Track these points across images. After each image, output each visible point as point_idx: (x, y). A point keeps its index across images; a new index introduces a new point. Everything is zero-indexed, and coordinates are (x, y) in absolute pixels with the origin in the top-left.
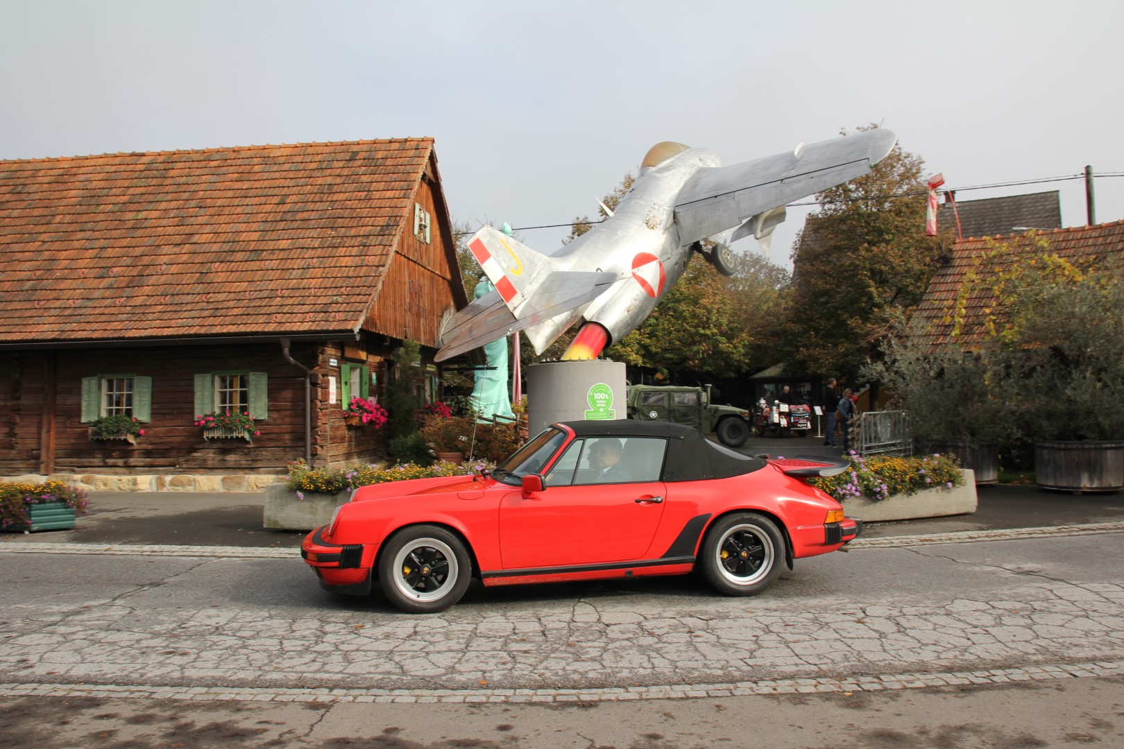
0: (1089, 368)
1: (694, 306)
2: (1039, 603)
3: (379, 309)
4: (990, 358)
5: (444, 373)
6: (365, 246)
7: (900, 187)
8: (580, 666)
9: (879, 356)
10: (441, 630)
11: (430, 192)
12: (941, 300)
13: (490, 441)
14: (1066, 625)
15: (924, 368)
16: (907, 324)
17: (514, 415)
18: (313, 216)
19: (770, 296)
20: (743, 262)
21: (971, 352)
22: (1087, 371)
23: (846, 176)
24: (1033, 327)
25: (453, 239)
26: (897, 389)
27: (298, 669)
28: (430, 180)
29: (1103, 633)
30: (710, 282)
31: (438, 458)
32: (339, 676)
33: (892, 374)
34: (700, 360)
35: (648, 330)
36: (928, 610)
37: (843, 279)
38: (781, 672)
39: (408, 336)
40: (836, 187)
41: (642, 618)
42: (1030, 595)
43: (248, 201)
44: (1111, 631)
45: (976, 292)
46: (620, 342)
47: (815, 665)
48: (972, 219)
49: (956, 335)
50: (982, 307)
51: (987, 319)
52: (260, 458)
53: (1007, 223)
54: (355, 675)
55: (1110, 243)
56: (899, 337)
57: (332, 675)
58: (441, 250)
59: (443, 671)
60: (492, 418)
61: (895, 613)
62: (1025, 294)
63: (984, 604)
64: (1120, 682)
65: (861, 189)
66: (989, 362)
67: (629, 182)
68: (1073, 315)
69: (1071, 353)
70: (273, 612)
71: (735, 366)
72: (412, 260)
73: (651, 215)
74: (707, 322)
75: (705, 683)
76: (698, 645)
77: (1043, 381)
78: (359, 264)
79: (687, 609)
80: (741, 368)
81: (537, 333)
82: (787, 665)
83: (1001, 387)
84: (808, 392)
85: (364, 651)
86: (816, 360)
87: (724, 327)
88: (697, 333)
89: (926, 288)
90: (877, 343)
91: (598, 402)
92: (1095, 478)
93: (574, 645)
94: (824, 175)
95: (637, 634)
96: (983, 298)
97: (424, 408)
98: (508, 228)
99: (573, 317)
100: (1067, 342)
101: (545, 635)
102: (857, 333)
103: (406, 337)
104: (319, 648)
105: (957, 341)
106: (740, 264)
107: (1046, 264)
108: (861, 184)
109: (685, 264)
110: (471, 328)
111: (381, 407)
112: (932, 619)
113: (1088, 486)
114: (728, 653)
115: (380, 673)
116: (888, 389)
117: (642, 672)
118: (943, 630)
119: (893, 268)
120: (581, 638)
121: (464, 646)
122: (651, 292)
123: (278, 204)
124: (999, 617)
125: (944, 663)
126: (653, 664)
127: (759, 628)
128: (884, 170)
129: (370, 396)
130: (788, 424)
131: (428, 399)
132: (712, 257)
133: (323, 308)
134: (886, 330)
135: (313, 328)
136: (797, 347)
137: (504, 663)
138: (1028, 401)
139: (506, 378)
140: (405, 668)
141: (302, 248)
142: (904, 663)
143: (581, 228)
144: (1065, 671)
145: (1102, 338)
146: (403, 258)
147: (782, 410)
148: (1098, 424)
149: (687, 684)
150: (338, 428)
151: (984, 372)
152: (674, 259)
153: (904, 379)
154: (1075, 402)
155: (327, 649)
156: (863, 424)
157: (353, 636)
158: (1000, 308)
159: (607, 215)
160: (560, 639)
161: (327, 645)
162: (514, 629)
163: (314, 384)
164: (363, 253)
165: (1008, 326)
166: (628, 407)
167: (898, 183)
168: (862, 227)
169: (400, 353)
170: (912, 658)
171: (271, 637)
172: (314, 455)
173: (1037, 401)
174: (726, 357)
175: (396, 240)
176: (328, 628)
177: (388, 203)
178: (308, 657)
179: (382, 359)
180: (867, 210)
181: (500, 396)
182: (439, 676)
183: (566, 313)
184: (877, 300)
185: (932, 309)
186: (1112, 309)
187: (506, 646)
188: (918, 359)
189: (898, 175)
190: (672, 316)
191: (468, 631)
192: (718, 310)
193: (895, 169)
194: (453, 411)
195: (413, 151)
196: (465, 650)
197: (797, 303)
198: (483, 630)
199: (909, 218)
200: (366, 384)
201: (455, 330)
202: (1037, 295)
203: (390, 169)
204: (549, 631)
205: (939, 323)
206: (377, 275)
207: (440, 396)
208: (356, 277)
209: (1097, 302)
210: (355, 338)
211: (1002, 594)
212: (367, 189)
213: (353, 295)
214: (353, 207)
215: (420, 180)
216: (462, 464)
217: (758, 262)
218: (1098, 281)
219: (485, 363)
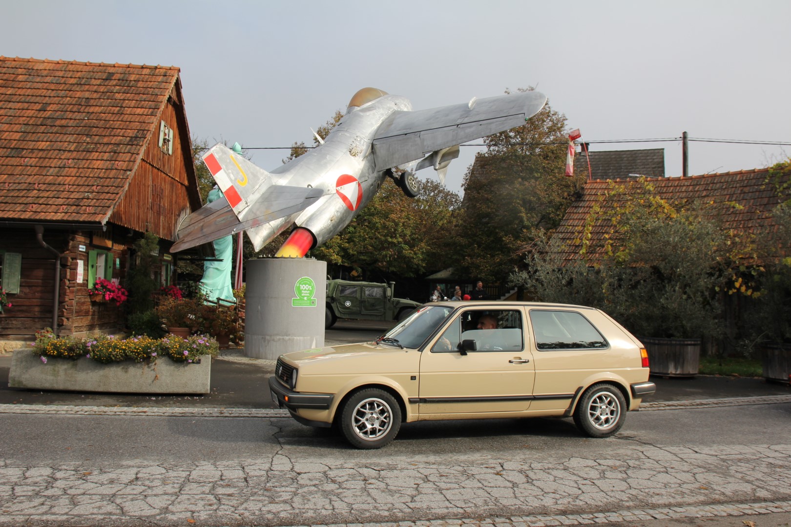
0: (678, 284)
1: (385, 219)
2: (633, 461)
3: (125, 206)
4: (607, 272)
5: (178, 262)
6: (115, 152)
7: (548, 137)
8: (274, 508)
9: (524, 267)
10: (159, 476)
11: (174, 113)
12: (573, 226)
13: (213, 320)
15: (558, 277)
16: (548, 243)
17: (235, 299)
18: (71, 123)
19: (445, 215)
20: (425, 188)
21: (593, 267)
22: (676, 286)
23: (507, 126)
24: (639, 250)
25: (192, 152)
26: (537, 292)
27: (26, 512)
28: (174, 102)
29: (677, 485)
30: (398, 201)
31: (168, 332)
32: (64, 517)
33: (534, 281)
34: (387, 262)
35: (347, 236)
36: (550, 466)
37: (501, 205)
38: (435, 513)
39: (149, 230)
40: (500, 133)
41: (327, 468)
42: (626, 455)
43: (11, 105)
44: (683, 484)
45: (600, 221)
46: (325, 244)
47: (461, 508)
48: (601, 166)
49: (583, 253)
50: (603, 233)
51: (607, 242)
52: (10, 326)
53: (625, 170)
54: (79, 516)
55: (698, 191)
56: (541, 253)
57: (57, 516)
58: (181, 161)
59: (158, 511)
60: (216, 301)
61: (526, 467)
62: (635, 225)
63: (592, 461)
64: (686, 523)
65: (518, 137)
66: (606, 275)
67: (339, 117)
68: (668, 243)
69: (666, 272)
70: (8, 462)
71: (415, 268)
72: (156, 168)
73: (354, 145)
74: (394, 233)
75: (374, 522)
76: (370, 491)
77: (644, 292)
78: (110, 167)
79: (364, 461)
80: (419, 270)
81: (257, 234)
82: (440, 508)
83: (614, 295)
84: (470, 291)
85: (89, 495)
86: (477, 267)
87: (408, 237)
88: (386, 241)
89: (563, 216)
90: (524, 256)
91: (303, 291)
92: (679, 367)
93: (270, 490)
94: (491, 123)
95: (322, 481)
96: (605, 226)
97: (159, 290)
98: (238, 147)
99: (286, 222)
100: (664, 263)
101: (246, 481)
102: (510, 247)
103: (147, 231)
104: (49, 492)
105: (584, 258)
106: (423, 188)
107: (651, 203)
108: (519, 132)
109: (379, 186)
110: (202, 226)
111: (122, 288)
112: (553, 473)
113: (674, 372)
114: (395, 497)
115: (102, 514)
116: (531, 292)
117: (324, 512)
118: (561, 482)
119: (539, 199)
120: (276, 484)
121: (177, 490)
122: (350, 206)
123: (40, 110)
124: (603, 472)
125: (560, 507)
126: (333, 506)
127: (420, 478)
128: (537, 123)
129: (113, 277)
131: (164, 282)
132: (401, 182)
133: (75, 202)
134: (531, 247)
135: (65, 218)
136: (464, 256)
137: (210, 505)
138: (633, 306)
139: (230, 269)
140: (125, 509)
141: (60, 150)
142: (530, 508)
143: (298, 151)
144: (648, 514)
145: (688, 262)
146: (148, 165)
148: (683, 326)
149: (359, 522)
150: (83, 303)
151: (602, 283)
152: (370, 182)
153: (543, 285)
154: (667, 308)
155: (55, 494)
156: (510, 319)
157: (81, 481)
158: (617, 234)
159: (318, 141)
160: (259, 485)
161: (56, 489)
162: (221, 476)
163: (64, 266)
164: (114, 159)
165: (622, 249)
166: (327, 297)
167: (547, 134)
168: (517, 165)
169: (141, 243)
170: (536, 503)
171: (4, 484)
172: (60, 325)
173: (640, 306)
174: (408, 261)
175: (143, 150)
176: (59, 475)
177: (138, 118)
178: (37, 501)
179: (126, 248)
180: (522, 153)
182: (155, 516)
183: (281, 219)
184: (526, 223)
185: (567, 232)
186: (696, 240)
187: (214, 490)
188: (554, 270)
189: (547, 128)
190: (367, 226)
191: (183, 478)
192: (403, 223)
193: (545, 123)
194: (184, 293)
195: (162, 77)
196: (178, 494)
197: (465, 221)
198: (195, 477)
199: (553, 161)
200: (110, 267)
201: (190, 227)
202: (643, 226)
203: (141, 91)
204: (250, 478)
205: (571, 243)
206: (125, 177)
207: (174, 281)
208: (106, 178)
209: (686, 235)
210: (102, 229)
211: (606, 454)
212: (119, 105)
213: (103, 193)
214: (107, 119)
215: (166, 102)
216: (188, 338)
217: (437, 188)
218: (687, 218)
219: (214, 255)
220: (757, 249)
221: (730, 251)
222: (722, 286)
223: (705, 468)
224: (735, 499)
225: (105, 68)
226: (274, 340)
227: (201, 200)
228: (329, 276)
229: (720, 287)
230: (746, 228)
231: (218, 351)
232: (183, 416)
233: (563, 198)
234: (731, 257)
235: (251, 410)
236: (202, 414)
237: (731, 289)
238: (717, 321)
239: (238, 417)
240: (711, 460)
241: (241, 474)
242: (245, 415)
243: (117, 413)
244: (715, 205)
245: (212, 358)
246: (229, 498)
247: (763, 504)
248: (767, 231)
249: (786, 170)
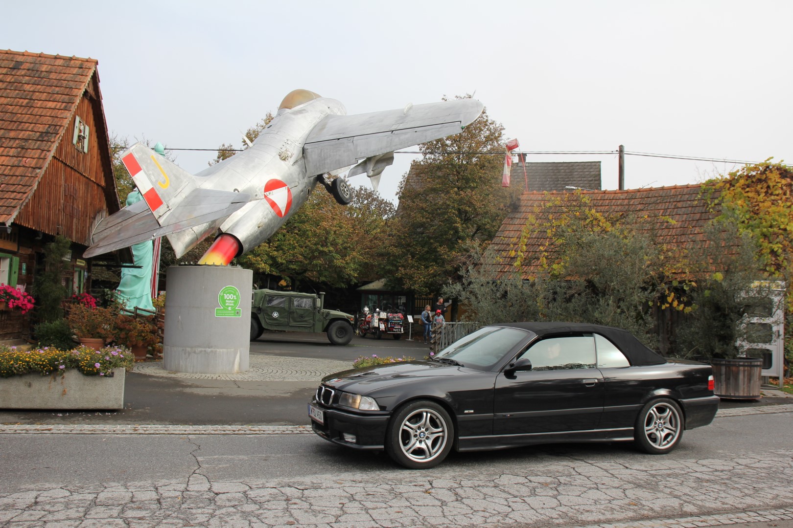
0: (612, 298)
1: (316, 227)
2: (564, 478)
3: (33, 207)
4: (542, 285)
5: (93, 268)
6: (23, 148)
7: (485, 146)
9: (459, 278)
11: (91, 107)
12: (509, 237)
13: (130, 330)
14: (582, 495)
15: (492, 290)
16: (482, 254)
17: (154, 309)
19: (378, 224)
20: (358, 195)
21: (528, 280)
22: (610, 299)
23: (444, 133)
25: (110, 151)
26: (471, 305)
28: (91, 97)
29: (608, 501)
30: (330, 208)
31: (79, 343)
33: (468, 293)
34: (317, 271)
35: (276, 244)
36: (481, 483)
37: (437, 214)
39: (61, 233)
40: (436, 140)
41: (248, 488)
42: (558, 472)
44: (613, 500)
45: (535, 233)
46: (252, 251)
48: (538, 177)
49: (518, 265)
50: (539, 245)
51: (542, 255)
53: (562, 183)
55: (632, 205)
56: (475, 265)
58: (98, 160)
61: (455, 485)
62: (570, 238)
63: (524, 478)
65: (455, 145)
66: (541, 288)
67: (269, 119)
68: (603, 256)
69: (600, 285)
71: (346, 279)
72: (69, 166)
73: (284, 149)
74: (325, 241)
76: (293, 511)
77: (579, 306)
78: (16, 163)
79: (286, 480)
80: (351, 280)
81: (179, 239)
83: (549, 309)
84: (403, 303)
86: (411, 278)
87: (339, 246)
88: (317, 250)
89: (499, 227)
90: (457, 269)
91: (227, 301)
93: (185, 512)
94: (426, 130)
95: (242, 501)
96: (541, 238)
97: (71, 298)
98: (161, 147)
99: (211, 228)
100: (598, 276)
101: (160, 503)
102: (444, 258)
103: (58, 234)
105: (519, 270)
106: (356, 196)
107: (587, 216)
108: (455, 141)
109: (309, 193)
110: (120, 230)
111: (28, 295)
112: (483, 491)
116: (464, 305)
118: (491, 499)
119: (476, 209)
120: (192, 505)
121: (82, 514)
122: (279, 213)
124: (534, 489)
127: (346, 497)
128: (474, 131)
129: (18, 284)
130: (385, 328)
131: (76, 290)
132: (334, 188)
136: (397, 267)
139: (150, 277)
143: (225, 154)
145: (622, 276)
146: (60, 164)
147: (381, 317)
151: (537, 296)
152: (300, 188)
153: (477, 298)
156: (443, 332)
158: (552, 247)
160: (173, 507)
162: (133, 497)
164: (21, 155)
165: (557, 261)
166: (253, 307)
167: (484, 143)
168: (453, 174)
169: (51, 247)
174: (339, 271)
175: (54, 146)
177: (49, 113)
179: (33, 252)
180: (459, 162)
181: (143, 291)
183: (204, 225)
184: (461, 234)
185: (502, 244)
186: (630, 254)
187: (123, 513)
188: (488, 283)
189: (484, 137)
190: (297, 234)
191: (89, 500)
192: (335, 232)
193: (482, 132)
194: (99, 302)
195: (77, 69)
196: (83, 518)
197: (398, 231)
198: (103, 500)
199: (490, 171)
200: (15, 272)
201: (106, 231)
202: (578, 239)
203: (53, 82)
204: (164, 499)
205: (507, 255)
206: (33, 175)
207: (88, 288)
208: (12, 176)
209: (621, 248)
210: (6, 231)
211: (537, 471)
212: (29, 97)
213: (7, 192)
214: (14, 112)
215: (82, 96)
216: (100, 349)
217: (371, 196)
218: (622, 231)
219: (132, 261)
220: (690, 264)
221: (662, 265)
222: (655, 300)
223: (635, 484)
224: (663, 514)
225: (12, 56)
226: (195, 352)
227: (119, 203)
228: (256, 285)
229: (653, 301)
230: (679, 243)
231: (134, 364)
232: (92, 434)
233: (499, 209)
234: (664, 271)
235: (168, 426)
236: (114, 431)
237: (664, 304)
238: (648, 335)
239: (153, 434)
240: (642, 476)
241: (154, 495)
242: (161, 432)
243: (18, 432)
244: (649, 219)
245: (126, 371)
246: (140, 521)
247: (689, 519)
248: (698, 247)
249: (717, 186)
